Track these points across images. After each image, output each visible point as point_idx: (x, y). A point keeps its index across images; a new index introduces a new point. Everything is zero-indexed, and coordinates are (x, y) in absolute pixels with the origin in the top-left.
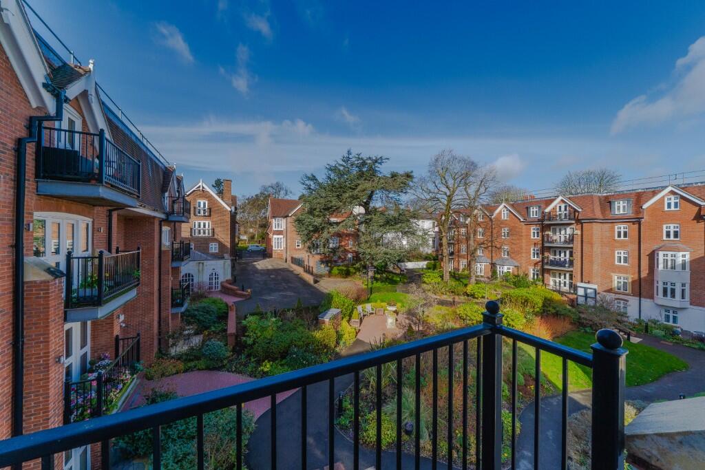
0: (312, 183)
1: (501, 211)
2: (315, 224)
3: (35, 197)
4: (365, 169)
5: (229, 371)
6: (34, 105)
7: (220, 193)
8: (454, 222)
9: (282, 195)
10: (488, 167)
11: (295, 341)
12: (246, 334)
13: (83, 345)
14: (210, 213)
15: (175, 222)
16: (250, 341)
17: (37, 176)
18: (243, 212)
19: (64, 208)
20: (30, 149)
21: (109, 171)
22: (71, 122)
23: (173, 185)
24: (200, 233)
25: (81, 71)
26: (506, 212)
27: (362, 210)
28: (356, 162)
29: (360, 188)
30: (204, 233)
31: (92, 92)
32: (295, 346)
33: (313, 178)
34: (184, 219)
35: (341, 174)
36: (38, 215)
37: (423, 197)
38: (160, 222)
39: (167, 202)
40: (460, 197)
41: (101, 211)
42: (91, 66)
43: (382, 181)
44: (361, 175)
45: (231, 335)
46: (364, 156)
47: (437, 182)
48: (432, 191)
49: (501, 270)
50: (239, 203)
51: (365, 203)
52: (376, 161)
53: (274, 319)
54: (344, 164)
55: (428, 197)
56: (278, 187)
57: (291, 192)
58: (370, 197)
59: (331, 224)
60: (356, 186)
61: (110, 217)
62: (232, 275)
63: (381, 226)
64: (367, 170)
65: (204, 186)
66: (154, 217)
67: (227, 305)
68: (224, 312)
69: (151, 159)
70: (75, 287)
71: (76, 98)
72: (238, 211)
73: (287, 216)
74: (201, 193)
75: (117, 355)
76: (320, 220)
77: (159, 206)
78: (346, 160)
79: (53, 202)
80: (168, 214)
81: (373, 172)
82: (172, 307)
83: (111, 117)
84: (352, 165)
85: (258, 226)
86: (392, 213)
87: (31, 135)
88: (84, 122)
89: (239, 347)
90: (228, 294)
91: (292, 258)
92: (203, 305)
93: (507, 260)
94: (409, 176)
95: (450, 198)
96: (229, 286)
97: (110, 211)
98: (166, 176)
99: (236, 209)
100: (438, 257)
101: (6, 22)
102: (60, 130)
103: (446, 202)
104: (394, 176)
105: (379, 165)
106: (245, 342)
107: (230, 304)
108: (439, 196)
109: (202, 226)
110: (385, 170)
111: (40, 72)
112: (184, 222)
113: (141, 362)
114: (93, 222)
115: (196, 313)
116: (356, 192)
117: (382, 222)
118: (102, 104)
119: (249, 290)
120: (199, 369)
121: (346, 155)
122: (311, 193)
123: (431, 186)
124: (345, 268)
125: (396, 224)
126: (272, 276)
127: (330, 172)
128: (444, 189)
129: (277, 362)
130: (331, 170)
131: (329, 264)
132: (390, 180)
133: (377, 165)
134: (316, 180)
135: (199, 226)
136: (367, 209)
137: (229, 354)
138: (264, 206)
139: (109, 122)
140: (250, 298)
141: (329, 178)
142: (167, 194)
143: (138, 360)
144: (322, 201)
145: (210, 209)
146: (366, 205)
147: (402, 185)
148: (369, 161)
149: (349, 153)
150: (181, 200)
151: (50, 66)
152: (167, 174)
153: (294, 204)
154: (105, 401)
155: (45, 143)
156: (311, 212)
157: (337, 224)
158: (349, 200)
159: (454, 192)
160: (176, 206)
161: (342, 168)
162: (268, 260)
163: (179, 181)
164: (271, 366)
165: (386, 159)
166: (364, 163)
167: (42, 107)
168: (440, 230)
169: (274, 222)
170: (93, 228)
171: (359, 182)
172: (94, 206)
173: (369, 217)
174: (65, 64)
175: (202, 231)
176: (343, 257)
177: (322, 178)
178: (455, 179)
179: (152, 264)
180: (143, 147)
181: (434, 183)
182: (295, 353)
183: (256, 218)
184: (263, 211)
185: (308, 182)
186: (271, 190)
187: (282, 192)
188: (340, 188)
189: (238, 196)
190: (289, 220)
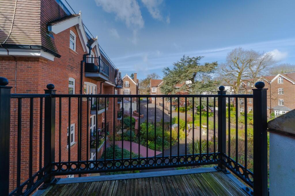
0: (167, 71)
1: (277, 79)
2: (169, 88)
3: (85, 78)
4: (192, 63)
5: (135, 142)
6: (85, 51)
7: (133, 79)
8: (244, 86)
9: (155, 78)
10: (265, 54)
11: (160, 134)
12: (141, 130)
13: (94, 124)
14: (129, 86)
15: (119, 88)
16: (143, 133)
17: (85, 71)
18: (141, 86)
19: (90, 81)
20: (84, 64)
21: (101, 69)
22: (92, 55)
23: (118, 75)
24: (126, 93)
25: (94, 40)
26: (281, 79)
27: (191, 82)
28: (187, 60)
29: (189, 72)
30: (128, 93)
31: (97, 46)
32: (160, 136)
33: (168, 69)
34: (121, 87)
35: (180, 66)
36: (85, 83)
37: (223, 74)
38: (114, 88)
39: (116, 81)
40: (246, 73)
41: (99, 82)
42: (97, 38)
43: (200, 67)
44: (190, 66)
45: (136, 130)
46: (191, 57)
47: (232, 66)
48: (229, 70)
49: (278, 113)
50: (139, 82)
51: (192, 79)
52: (197, 59)
53: (151, 125)
54: (182, 62)
55: (226, 74)
56: (154, 75)
57: (159, 77)
58: (194, 75)
59: (176, 89)
60: (187, 71)
61: (101, 85)
62: (137, 109)
63: (199, 89)
64: (193, 63)
65: (128, 76)
66: (113, 86)
67: (135, 119)
68: (134, 122)
69: (112, 66)
70: (93, 104)
71: (93, 48)
73: (157, 86)
74: (127, 78)
75: (102, 128)
76: (171, 87)
77: (114, 83)
78: (183, 60)
79: (88, 79)
80: (117, 85)
81: (196, 64)
82: (118, 117)
83: (102, 53)
84: (185, 62)
85: (146, 91)
86: (206, 82)
87: (84, 60)
88: (95, 55)
89: (139, 134)
90: (135, 116)
91: (159, 103)
92: (127, 119)
93: (282, 107)
94: (215, 64)
95: (240, 73)
96: (135, 113)
97: (101, 83)
98: (116, 72)
99: (138, 84)
100: (234, 105)
101: (80, 29)
102: (90, 58)
103: (237, 76)
104: (207, 65)
105: (199, 61)
106: (141, 132)
107: (136, 119)
108: (233, 73)
109: (127, 91)
110: (201, 63)
111: (86, 42)
112: (121, 88)
113: (109, 132)
114: (97, 86)
115: (125, 121)
116: (187, 74)
117: (200, 86)
118: (100, 50)
119: (143, 115)
120: (125, 140)
121: (183, 58)
122: (167, 75)
123: (228, 68)
124: (182, 109)
125: (207, 87)
126: (151, 110)
127: (175, 66)
128: (236, 69)
129: (152, 142)
130: (176, 65)
131: (175, 107)
132: (205, 67)
133: (198, 60)
134: (169, 69)
135: (126, 91)
136: (193, 82)
137: (136, 136)
138: (149, 83)
139: (101, 55)
140: (143, 118)
141: (175, 68)
142: (116, 78)
143: (108, 131)
144: (172, 78)
145: (129, 84)
146: (192, 80)
147: (211, 69)
148: (193, 59)
149: (184, 57)
150: (120, 80)
151: (88, 40)
152: (116, 71)
153: (161, 81)
154: (100, 140)
155: (87, 62)
156: (167, 84)
157: (179, 88)
158: (184, 78)
159: (242, 70)
160: (119, 83)
161: (180, 64)
162: (150, 104)
163: (120, 74)
164: (150, 143)
165: (202, 57)
166: (191, 61)
167: (86, 52)
168: (235, 91)
169: (152, 89)
170: (97, 88)
171: (189, 69)
172: (97, 81)
173: (194, 84)
174: (91, 39)
175: (127, 93)
176: (182, 104)
177: (171, 69)
178: (243, 63)
179: (112, 102)
180: (110, 63)
181: (230, 66)
182: (159, 139)
183: (146, 88)
184: (148, 85)
185: (166, 71)
186: (151, 76)
187: (155, 77)
188: (180, 72)
189: (139, 80)
190: (158, 87)
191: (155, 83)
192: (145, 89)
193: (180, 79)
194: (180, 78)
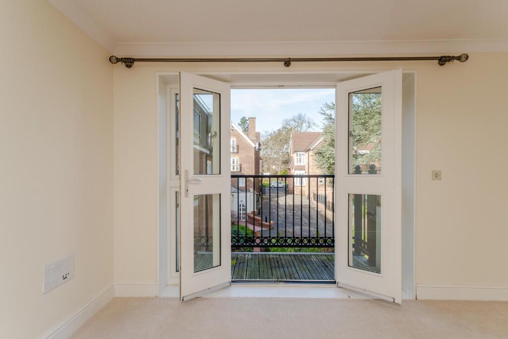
7: (246, 130)
9: (304, 128)
14: (238, 150)
30: (234, 168)
50: (262, 139)
56: (300, 119)
57: (314, 124)
62: (257, 207)
65: (233, 125)
67: (253, 233)
72: (262, 147)
73: (309, 150)
74: (231, 131)
85: (280, 162)
90: (254, 224)
91: (315, 194)
96: (255, 217)
99: (260, 145)
107: (256, 233)
119: (272, 222)
122: (333, 123)
138: (287, 141)
140: (273, 229)
145: (238, 146)
153: (317, 135)
162: (291, 195)
169: (295, 156)
183: (278, 154)
184: (285, 147)
185: (328, 112)
186: (293, 123)
187: (304, 125)
188: (366, 114)
189: (261, 133)
190: (311, 153)
191: (304, 142)
192: (275, 156)
193: (367, 132)
194: (366, 130)
